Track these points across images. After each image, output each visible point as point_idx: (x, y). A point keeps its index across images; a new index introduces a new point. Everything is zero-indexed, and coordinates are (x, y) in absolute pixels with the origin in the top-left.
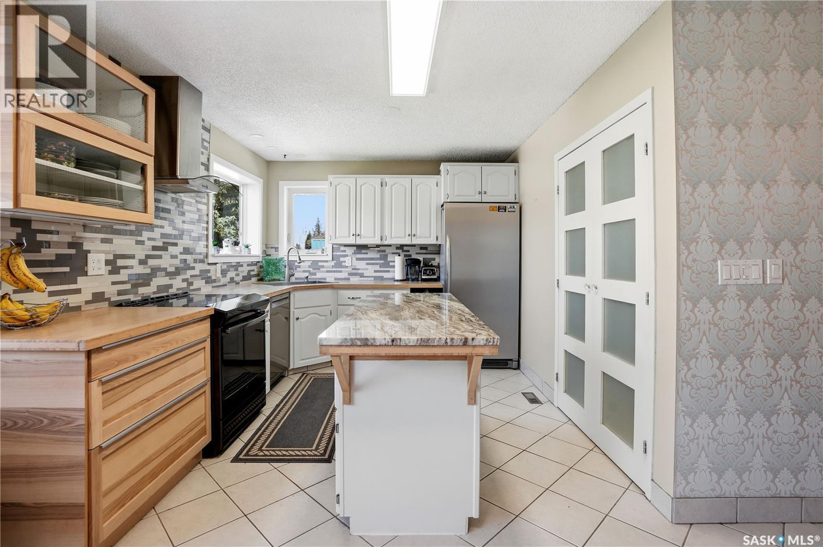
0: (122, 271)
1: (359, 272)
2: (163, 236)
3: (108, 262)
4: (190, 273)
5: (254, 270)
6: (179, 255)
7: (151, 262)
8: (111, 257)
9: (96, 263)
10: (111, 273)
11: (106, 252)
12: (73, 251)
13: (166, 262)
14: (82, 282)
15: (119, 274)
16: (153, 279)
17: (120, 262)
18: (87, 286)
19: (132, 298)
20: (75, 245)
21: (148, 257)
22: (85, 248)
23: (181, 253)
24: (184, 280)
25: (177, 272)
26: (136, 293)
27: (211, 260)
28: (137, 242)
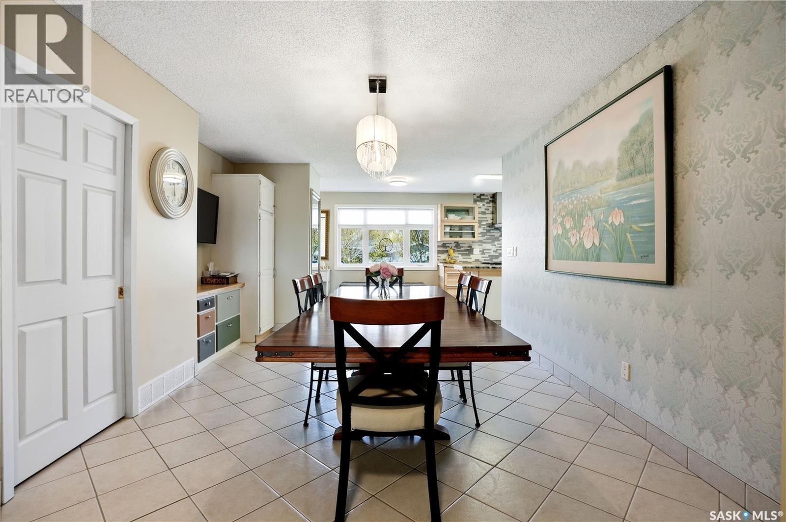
0: (486, 254)
3: (480, 251)
7: (498, 251)
8: (482, 250)
9: (477, 250)
10: (481, 254)
11: (480, 249)
12: (469, 248)
14: (471, 256)
17: (485, 251)
18: (473, 257)
19: (490, 262)
20: (470, 247)
21: (497, 250)
22: (473, 247)
26: (492, 261)
28: (492, 245)
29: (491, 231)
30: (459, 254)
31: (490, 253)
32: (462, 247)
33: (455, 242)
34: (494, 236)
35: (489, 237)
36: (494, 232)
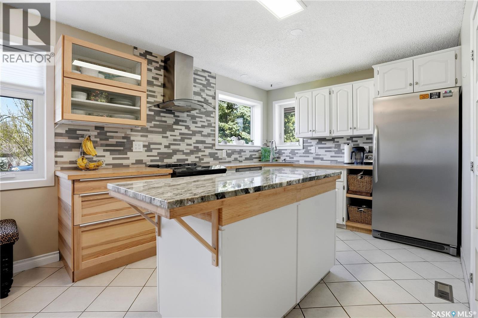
0: (153, 151)
1: (321, 157)
2: (181, 134)
3: (144, 146)
4: (200, 154)
5: (256, 155)
6: (193, 144)
7: (172, 147)
8: (147, 144)
9: (138, 146)
10: (146, 151)
11: (143, 141)
12: (125, 141)
13: (183, 146)
14: (129, 154)
15: (152, 152)
16: (174, 155)
17: (152, 146)
18: (132, 157)
19: (160, 163)
20: (127, 137)
21: (170, 144)
22: (132, 138)
23: (194, 143)
24: (196, 157)
25: (192, 152)
26: (163, 161)
27: (217, 147)
28: (163, 137)
29: (162, 114)
30: (104, 150)
31: (160, 149)
32: (112, 137)
33: (97, 128)
34: (166, 122)
35: (158, 123)
36: (165, 117)
